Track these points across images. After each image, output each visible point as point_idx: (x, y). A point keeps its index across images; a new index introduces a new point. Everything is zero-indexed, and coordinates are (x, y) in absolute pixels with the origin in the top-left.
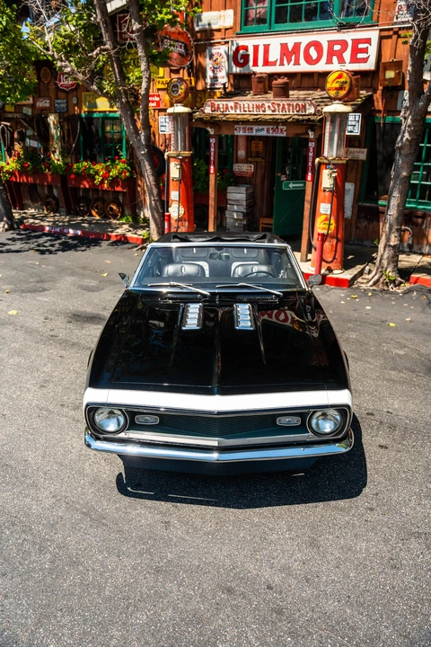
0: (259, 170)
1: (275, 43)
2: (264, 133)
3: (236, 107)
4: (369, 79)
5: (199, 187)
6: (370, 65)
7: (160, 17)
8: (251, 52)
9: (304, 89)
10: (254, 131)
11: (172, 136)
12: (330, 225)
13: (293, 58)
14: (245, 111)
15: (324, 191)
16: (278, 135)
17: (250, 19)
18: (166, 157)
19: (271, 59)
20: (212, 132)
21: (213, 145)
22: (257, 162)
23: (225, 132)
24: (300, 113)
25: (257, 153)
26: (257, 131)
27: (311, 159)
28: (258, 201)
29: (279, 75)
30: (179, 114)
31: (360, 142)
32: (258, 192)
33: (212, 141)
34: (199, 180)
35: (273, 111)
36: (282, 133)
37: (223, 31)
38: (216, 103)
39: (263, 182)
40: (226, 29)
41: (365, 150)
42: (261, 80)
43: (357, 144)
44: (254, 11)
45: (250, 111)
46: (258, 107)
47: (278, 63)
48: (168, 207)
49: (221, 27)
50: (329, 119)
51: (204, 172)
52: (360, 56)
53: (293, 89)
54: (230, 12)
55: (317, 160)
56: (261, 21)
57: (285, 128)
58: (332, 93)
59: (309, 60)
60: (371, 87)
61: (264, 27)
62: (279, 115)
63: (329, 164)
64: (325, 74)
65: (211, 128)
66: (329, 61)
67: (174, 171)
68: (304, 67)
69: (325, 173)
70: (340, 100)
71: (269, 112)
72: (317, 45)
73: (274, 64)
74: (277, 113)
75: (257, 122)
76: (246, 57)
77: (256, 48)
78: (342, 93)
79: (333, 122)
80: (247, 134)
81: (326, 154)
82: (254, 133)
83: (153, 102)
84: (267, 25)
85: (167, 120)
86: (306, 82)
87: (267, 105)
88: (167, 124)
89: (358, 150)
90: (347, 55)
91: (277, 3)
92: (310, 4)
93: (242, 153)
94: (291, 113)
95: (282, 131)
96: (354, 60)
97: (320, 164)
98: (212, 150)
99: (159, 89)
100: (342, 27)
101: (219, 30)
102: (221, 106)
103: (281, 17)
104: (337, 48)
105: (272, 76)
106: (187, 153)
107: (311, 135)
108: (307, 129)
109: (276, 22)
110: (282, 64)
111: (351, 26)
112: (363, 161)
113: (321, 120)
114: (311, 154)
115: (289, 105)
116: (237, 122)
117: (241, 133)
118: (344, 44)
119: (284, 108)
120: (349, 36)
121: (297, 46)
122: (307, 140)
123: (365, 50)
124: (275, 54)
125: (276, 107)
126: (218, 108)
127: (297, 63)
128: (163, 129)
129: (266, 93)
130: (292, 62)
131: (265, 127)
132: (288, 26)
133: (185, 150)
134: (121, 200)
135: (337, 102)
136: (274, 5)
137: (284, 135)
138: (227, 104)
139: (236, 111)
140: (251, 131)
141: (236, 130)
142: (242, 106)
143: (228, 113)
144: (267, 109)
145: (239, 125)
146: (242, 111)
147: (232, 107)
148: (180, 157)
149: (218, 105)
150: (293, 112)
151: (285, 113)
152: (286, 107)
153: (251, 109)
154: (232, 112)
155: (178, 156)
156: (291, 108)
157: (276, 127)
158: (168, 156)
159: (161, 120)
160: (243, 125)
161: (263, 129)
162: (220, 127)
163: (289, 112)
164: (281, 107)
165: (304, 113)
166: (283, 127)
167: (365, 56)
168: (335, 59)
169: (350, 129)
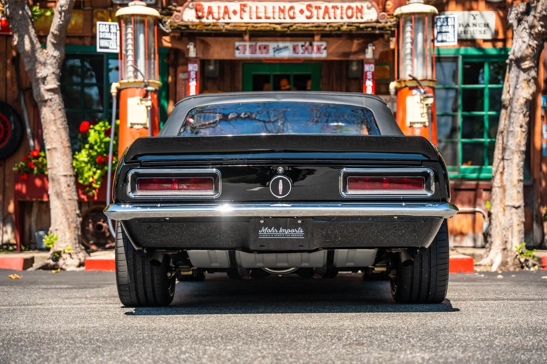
2: (286, 54)
3: (242, 10)
10: (271, 51)
14: (258, 18)
15: (412, 127)
16: (315, 55)
18: (114, 91)
20: (192, 53)
21: (193, 75)
23: (218, 52)
24: (354, 20)
26: (278, 50)
33: (193, 68)
35: (308, 18)
36: (319, 51)
38: (207, 5)
45: (267, 18)
46: (282, 10)
55: (392, 85)
57: (324, 44)
62: (320, 22)
65: (195, 47)
71: (301, 19)
74: (315, 20)
80: (259, 55)
81: (408, 74)
82: (271, 54)
85: (113, 29)
87: (297, 10)
88: (112, 36)
94: (338, 20)
95: (319, 49)
97: (397, 90)
102: (215, 10)
108: (366, 43)
117: (248, 55)
119: (326, 11)
125: (315, 11)
126: (210, 12)
131: (290, 45)
137: (324, 55)
138: (226, 7)
139: (241, 18)
140: (264, 51)
141: (238, 49)
142: (254, 10)
143: (227, 20)
144: (298, 14)
145: (243, 41)
146: (254, 16)
147: (235, 12)
148: (150, 88)
149: (210, 7)
150: (342, 18)
151: (327, 20)
152: (331, 11)
153: (270, 14)
154: (235, 19)
155: (146, 86)
156: (338, 12)
157: (308, 44)
158: (117, 88)
159: (102, 28)
160: (250, 40)
161: (286, 48)
162: (206, 46)
163: (335, 18)
164: (321, 11)
165: (360, 20)
166: (320, 43)
169: (442, 36)
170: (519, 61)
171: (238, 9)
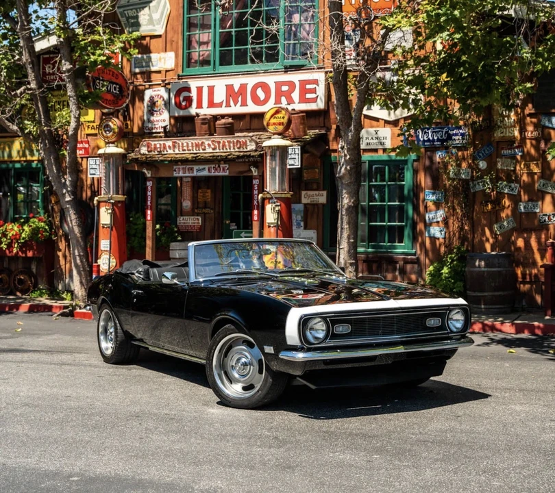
0: (207, 223)
1: (220, 86)
2: (205, 173)
3: (174, 146)
4: (322, 119)
5: (135, 244)
6: (321, 105)
7: (93, 58)
8: (194, 94)
9: (254, 130)
10: (195, 171)
11: (103, 178)
12: (276, 262)
13: (240, 99)
14: (184, 150)
15: (269, 227)
16: (221, 174)
17: (193, 61)
18: (95, 202)
19: (217, 100)
20: (149, 175)
21: (149, 189)
22: (205, 214)
23: (164, 173)
24: (241, 150)
25: (205, 203)
26: (199, 170)
27: (255, 197)
29: (223, 116)
30: (111, 155)
31: (318, 184)
33: (149, 184)
34: (135, 235)
35: (214, 149)
36: (224, 172)
37: (164, 73)
38: (153, 143)
40: (167, 71)
41: (325, 193)
42: (205, 121)
43: (315, 187)
44: (197, 54)
45: (190, 150)
46: (197, 145)
47: (224, 104)
48: (97, 258)
49: (161, 69)
50: (269, 153)
51: (141, 227)
52: (308, 96)
53: (240, 131)
54: (171, 55)
55: (260, 195)
56: (205, 62)
57: (227, 166)
58: (271, 129)
59: (256, 100)
60: (324, 127)
61: (208, 69)
62: (219, 152)
63: (272, 198)
65: (147, 170)
66: (278, 101)
67: (105, 217)
68: (252, 108)
69: (269, 207)
70: (279, 134)
71: (211, 150)
72: (265, 87)
73: (220, 105)
74: (218, 151)
75: (197, 161)
76: (189, 100)
77: (200, 90)
78: (280, 128)
79: (273, 157)
80: (187, 174)
81: (268, 190)
82: (195, 174)
83: (81, 149)
84: (211, 67)
85: (98, 163)
86: (254, 124)
87: (207, 143)
88: (97, 167)
89: (317, 192)
90: (296, 96)
91: (221, 47)
92: (255, 48)
93: (187, 204)
94: (232, 150)
95: (224, 169)
96: (303, 100)
97: (264, 199)
98: (149, 193)
99: (88, 135)
100: (288, 69)
101: (159, 72)
102: (158, 146)
103: (225, 60)
104: (285, 88)
105: (216, 118)
106: (121, 197)
107: (255, 172)
108: (249, 166)
109: (221, 64)
110: (228, 105)
111: (298, 68)
112: (323, 205)
113: (261, 156)
114: (256, 192)
115: (229, 142)
116: (176, 162)
117: (182, 174)
118: (291, 84)
119: (224, 145)
120: (296, 77)
121: (243, 87)
122: (251, 178)
123: (314, 91)
124: (220, 96)
125: (217, 144)
126: (155, 148)
127: (244, 104)
128: (92, 171)
130: (239, 103)
131: (207, 167)
132: (234, 68)
133: (118, 193)
134: (34, 270)
135: (276, 136)
136: (218, 49)
137: (227, 173)
138: (164, 144)
139: (174, 151)
140: (191, 171)
141: (175, 171)
142: (181, 145)
143: (166, 153)
144: (207, 147)
145: (178, 165)
146: (181, 150)
147: (169, 147)
148: (112, 201)
149: (155, 145)
150: (234, 149)
151: (225, 151)
152: (227, 144)
153: (191, 148)
154: (171, 151)
155: (109, 200)
156: (232, 145)
157: (217, 166)
158: (97, 201)
159: (91, 162)
160: (182, 165)
161: (204, 169)
162: (157, 168)
163: (230, 149)
164: (221, 145)
165: (245, 150)
166: (224, 166)
167: (313, 96)
168: (283, 100)
169: (291, 162)
171: (171, 145)
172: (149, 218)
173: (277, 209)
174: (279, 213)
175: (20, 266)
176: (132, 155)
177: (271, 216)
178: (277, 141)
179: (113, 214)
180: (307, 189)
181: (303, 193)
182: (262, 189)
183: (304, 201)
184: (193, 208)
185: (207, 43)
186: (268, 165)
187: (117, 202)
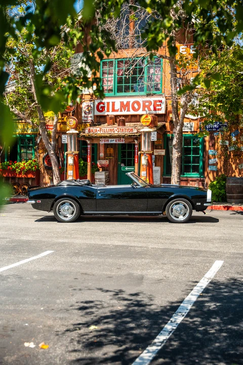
0: (111, 164)
1: (118, 102)
2: (114, 142)
3: (100, 130)
4: (163, 118)
6: (163, 112)
8: (106, 105)
9: (133, 122)
12: (146, 181)
13: (127, 108)
14: (105, 132)
15: (143, 166)
16: (121, 143)
17: (104, 90)
18: (65, 154)
19: (116, 108)
20: (89, 142)
21: (89, 148)
22: (110, 159)
23: (95, 142)
24: (130, 132)
25: (110, 154)
26: (111, 141)
27: (136, 153)
28: (112, 179)
29: (120, 116)
30: (73, 134)
32: (111, 175)
33: (89, 146)
35: (118, 132)
36: (122, 141)
38: (91, 129)
39: (113, 169)
42: (111, 118)
43: (160, 148)
44: (107, 87)
45: (107, 132)
46: (111, 130)
47: (119, 110)
50: (143, 134)
52: (158, 107)
53: (127, 122)
55: (139, 152)
56: (110, 90)
57: (124, 139)
58: (144, 124)
59: (134, 109)
60: (164, 121)
61: (112, 94)
62: (121, 133)
63: (144, 154)
64: (141, 116)
65: (88, 140)
66: (144, 110)
67: (70, 161)
68: (132, 112)
69: (143, 157)
70: (147, 126)
71: (116, 132)
72: (138, 103)
73: (117, 111)
75: (111, 137)
76: (103, 108)
77: (108, 103)
78: (148, 124)
79: (145, 136)
80: (106, 143)
81: (142, 150)
82: (110, 142)
84: (113, 93)
85: (67, 137)
86: (133, 119)
87: (115, 129)
88: (66, 139)
89: (161, 150)
90: (152, 107)
91: (118, 84)
92: (133, 85)
93: (102, 155)
94: (126, 132)
96: (155, 109)
97: (140, 154)
98: (89, 151)
100: (148, 95)
103: (120, 90)
104: (147, 104)
105: (116, 116)
106: (77, 152)
107: (136, 142)
108: (134, 139)
109: (118, 92)
110: (121, 111)
111: (153, 95)
113: (140, 135)
114: (136, 151)
115: (125, 129)
116: (101, 137)
117: (103, 142)
118: (150, 102)
119: (123, 130)
120: (152, 99)
121: (128, 103)
122: (134, 145)
123: (160, 105)
124: (117, 106)
125: (120, 130)
126: (92, 131)
127: (129, 110)
128: (64, 141)
129: (114, 124)
130: (126, 110)
131: (115, 139)
132: (124, 94)
133: (75, 150)
136: (116, 85)
137: (124, 142)
138: (96, 129)
139: (101, 132)
140: (108, 141)
141: (101, 141)
142: (103, 130)
143: (97, 133)
148: (73, 154)
151: (123, 133)
154: (99, 132)
157: (120, 139)
159: (63, 136)
160: (104, 138)
162: (93, 140)
165: (132, 133)
166: (122, 139)
167: (160, 107)
168: (146, 109)
169: (153, 138)
170: (174, 146)
172: (89, 161)
173: (147, 158)
174: (148, 160)
175: (24, 182)
176: (82, 134)
177: (144, 161)
178: (147, 129)
179: (74, 160)
180: (156, 149)
181: (155, 150)
182: (140, 149)
183: (155, 154)
184: (105, 157)
185: (111, 81)
186: (143, 139)
187: (76, 154)
